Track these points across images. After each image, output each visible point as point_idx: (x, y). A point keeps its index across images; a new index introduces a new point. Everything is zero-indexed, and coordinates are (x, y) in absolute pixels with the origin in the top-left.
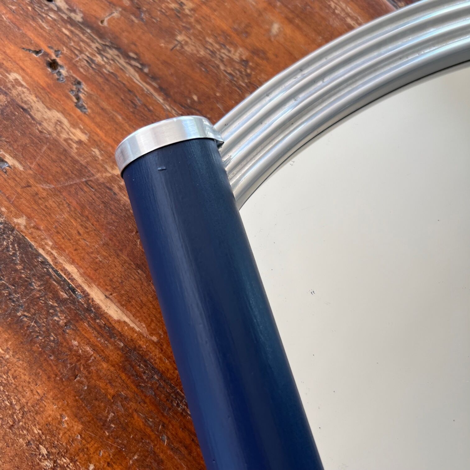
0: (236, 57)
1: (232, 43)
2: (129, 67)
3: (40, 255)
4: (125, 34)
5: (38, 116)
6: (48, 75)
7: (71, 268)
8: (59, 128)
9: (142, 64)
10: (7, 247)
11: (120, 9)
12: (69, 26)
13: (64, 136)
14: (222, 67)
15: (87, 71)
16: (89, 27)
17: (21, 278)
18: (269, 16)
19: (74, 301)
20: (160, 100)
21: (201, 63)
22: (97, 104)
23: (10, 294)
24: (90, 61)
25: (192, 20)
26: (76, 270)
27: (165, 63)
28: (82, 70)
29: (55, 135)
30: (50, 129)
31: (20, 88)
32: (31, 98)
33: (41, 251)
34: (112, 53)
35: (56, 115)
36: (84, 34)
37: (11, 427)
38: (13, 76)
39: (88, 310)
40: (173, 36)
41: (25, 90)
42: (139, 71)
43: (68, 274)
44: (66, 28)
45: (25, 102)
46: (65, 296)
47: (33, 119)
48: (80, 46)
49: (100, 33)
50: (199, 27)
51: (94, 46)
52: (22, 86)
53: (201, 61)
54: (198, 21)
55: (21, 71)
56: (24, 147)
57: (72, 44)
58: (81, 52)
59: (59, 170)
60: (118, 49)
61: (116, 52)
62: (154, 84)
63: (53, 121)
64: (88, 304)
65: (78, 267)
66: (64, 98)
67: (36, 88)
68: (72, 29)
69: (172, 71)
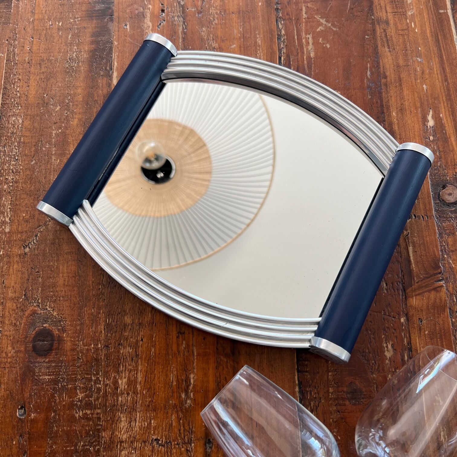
0: (213, 46)
1: (216, 41)
2: (181, 26)
3: (112, 55)
4: (190, 17)
5: (145, 21)
6: (159, 13)
7: (116, 64)
8: (148, 28)
9: (186, 28)
10: (107, 47)
11: (196, 9)
12: (177, 4)
13: (147, 31)
14: (206, 45)
15: (169, 19)
16: (182, 8)
17: (103, 56)
18: (235, 42)
19: (109, 72)
20: (181, 41)
21: (202, 40)
22: (163, 29)
23: (97, 58)
24: (173, 17)
25: (213, 26)
26: (116, 65)
27: (192, 32)
28: (169, 18)
29: (145, 29)
30: (145, 27)
31: (148, 11)
32: (149, 15)
33: (113, 54)
34: (181, 19)
35: (150, 24)
36: (179, 8)
37: (68, 87)
38: (150, 6)
39: (110, 76)
40: (202, 27)
41: (149, 12)
42: (183, 29)
43: (114, 64)
44: (176, 4)
45: (146, 15)
46: (108, 69)
47: (144, 21)
48: (175, 11)
49: (184, 11)
50: (212, 30)
51: (179, 14)
52: (150, 10)
53: (202, 39)
54: (213, 28)
55: (153, 7)
56: (135, 26)
57: (173, 9)
58: (173, 13)
59: (137, 38)
60: (184, 19)
61: (182, 20)
62: (183, 36)
63: (148, 25)
64: (111, 75)
65: (118, 65)
66: (157, 22)
67: (152, 14)
68: (178, 5)
69: (192, 36)
